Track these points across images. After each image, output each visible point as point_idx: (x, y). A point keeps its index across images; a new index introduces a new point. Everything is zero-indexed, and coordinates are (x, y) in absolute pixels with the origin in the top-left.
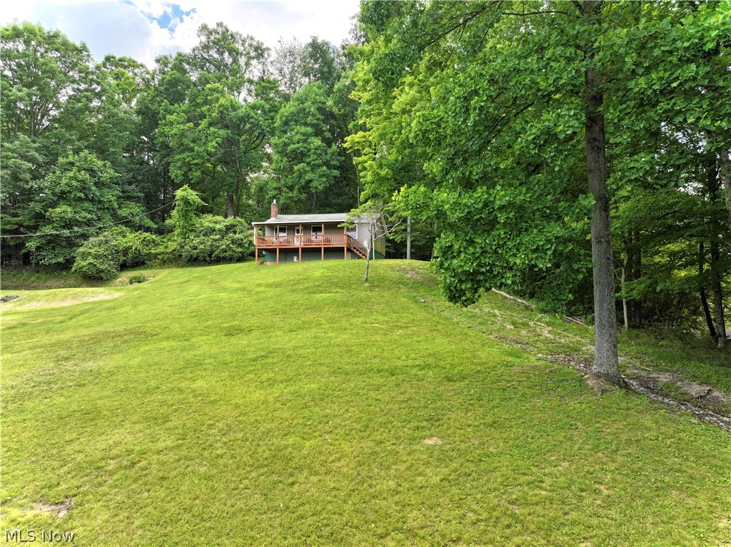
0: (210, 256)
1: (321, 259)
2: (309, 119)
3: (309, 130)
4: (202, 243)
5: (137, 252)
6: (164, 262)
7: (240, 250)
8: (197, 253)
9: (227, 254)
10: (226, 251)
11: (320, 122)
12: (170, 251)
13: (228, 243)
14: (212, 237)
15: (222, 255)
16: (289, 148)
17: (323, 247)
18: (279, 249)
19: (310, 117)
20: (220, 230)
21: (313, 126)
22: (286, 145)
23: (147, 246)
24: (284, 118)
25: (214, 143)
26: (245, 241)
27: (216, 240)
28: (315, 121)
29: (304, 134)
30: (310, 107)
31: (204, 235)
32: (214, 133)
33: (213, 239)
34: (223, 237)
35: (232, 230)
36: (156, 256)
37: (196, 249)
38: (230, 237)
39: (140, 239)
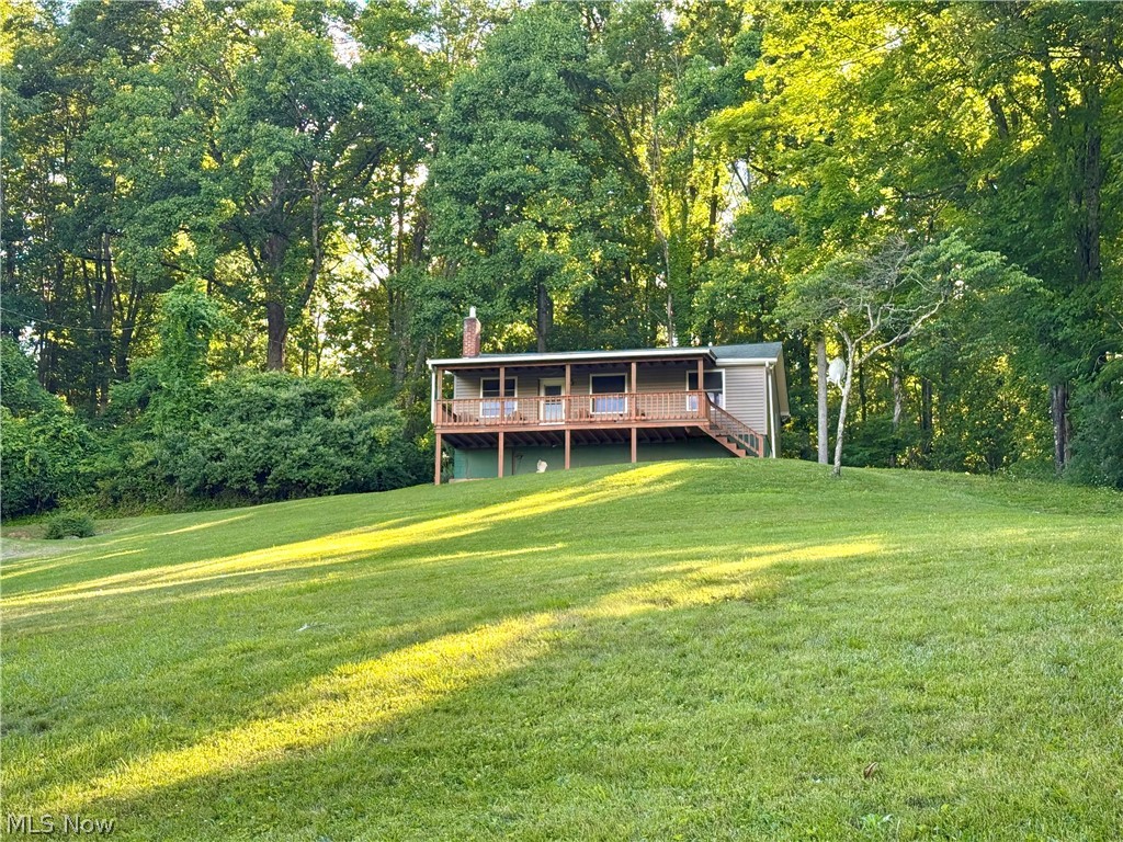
0: (261, 478)
1: (629, 460)
2: (539, 103)
3: (540, 129)
4: (236, 443)
5: (37, 470)
6: (116, 500)
7: (347, 462)
8: (225, 470)
9: (311, 473)
10: (306, 465)
11: (570, 111)
12: (140, 463)
13: (313, 441)
14: (267, 422)
15: (296, 475)
16: (484, 181)
17: (633, 426)
18: (505, 433)
19: (542, 96)
20: (289, 405)
21: (548, 121)
22: (474, 172)
23: (64, 453)
24: (465, 100)
25: (269, 164)
26: (360, 438)
27: (278, 433)
28: (556, 108)
29: (526, 144)
30: (539, 69)
31: (242, 420)
32: (269, 134)
33: (270, 429)
34: (297, 426)
35: (319, 408)
36: (90, 482)
37: (218, 458)
38: (316, 426)
39: (43, 431)
